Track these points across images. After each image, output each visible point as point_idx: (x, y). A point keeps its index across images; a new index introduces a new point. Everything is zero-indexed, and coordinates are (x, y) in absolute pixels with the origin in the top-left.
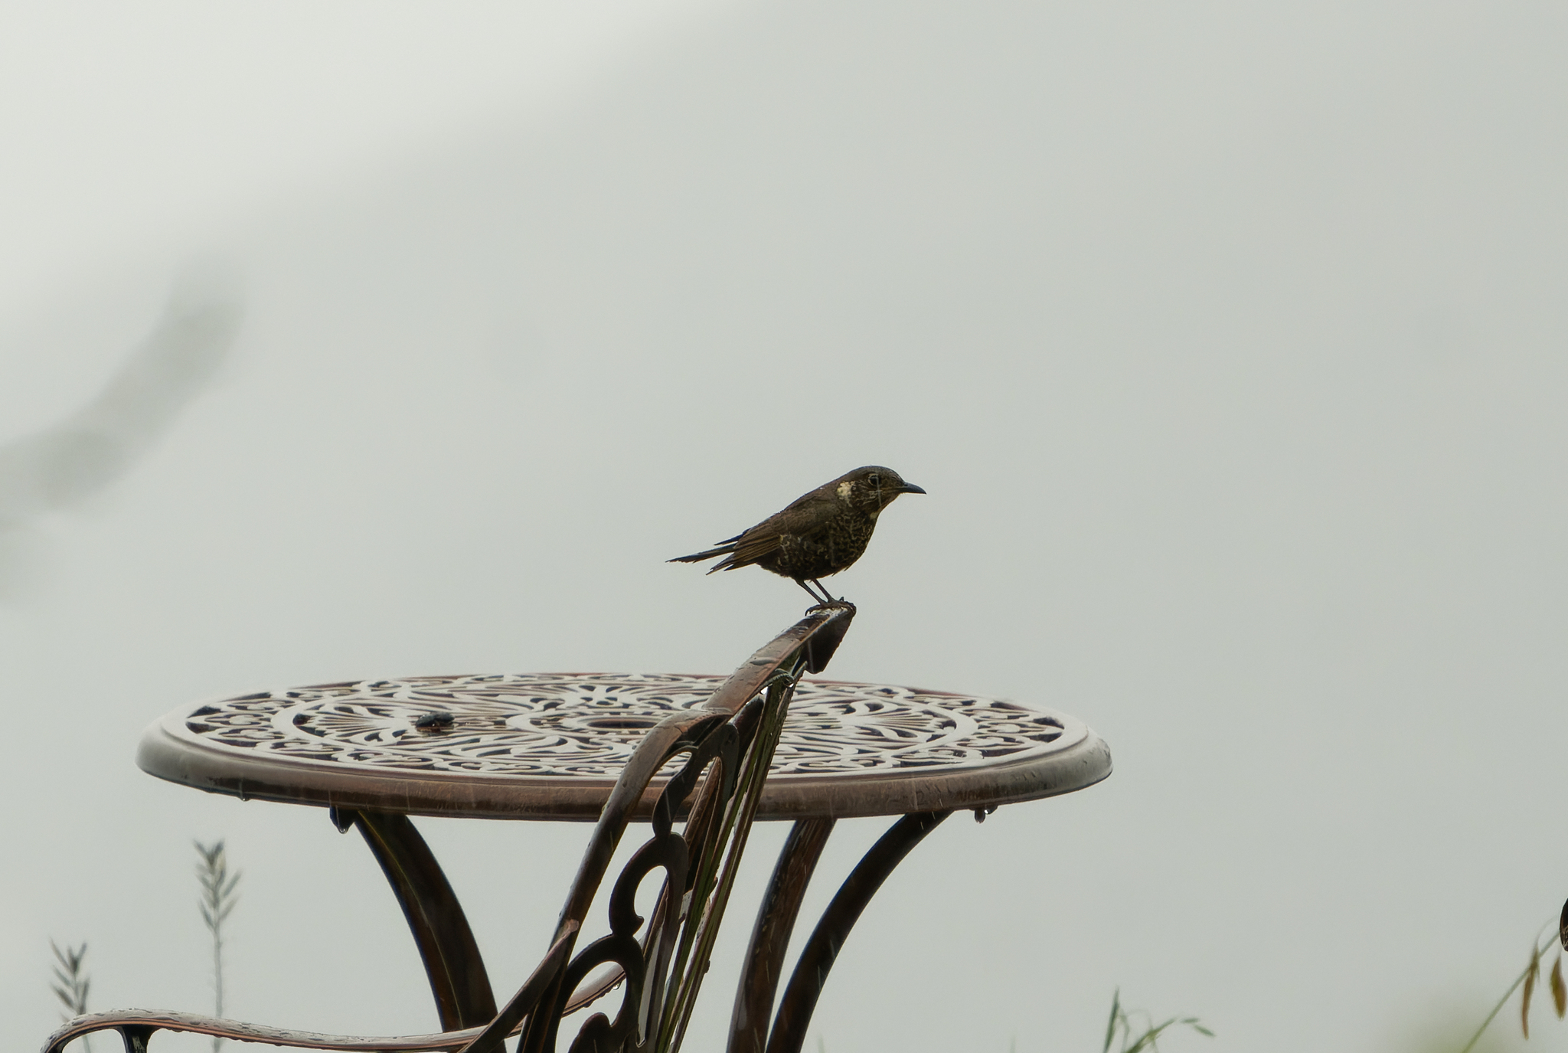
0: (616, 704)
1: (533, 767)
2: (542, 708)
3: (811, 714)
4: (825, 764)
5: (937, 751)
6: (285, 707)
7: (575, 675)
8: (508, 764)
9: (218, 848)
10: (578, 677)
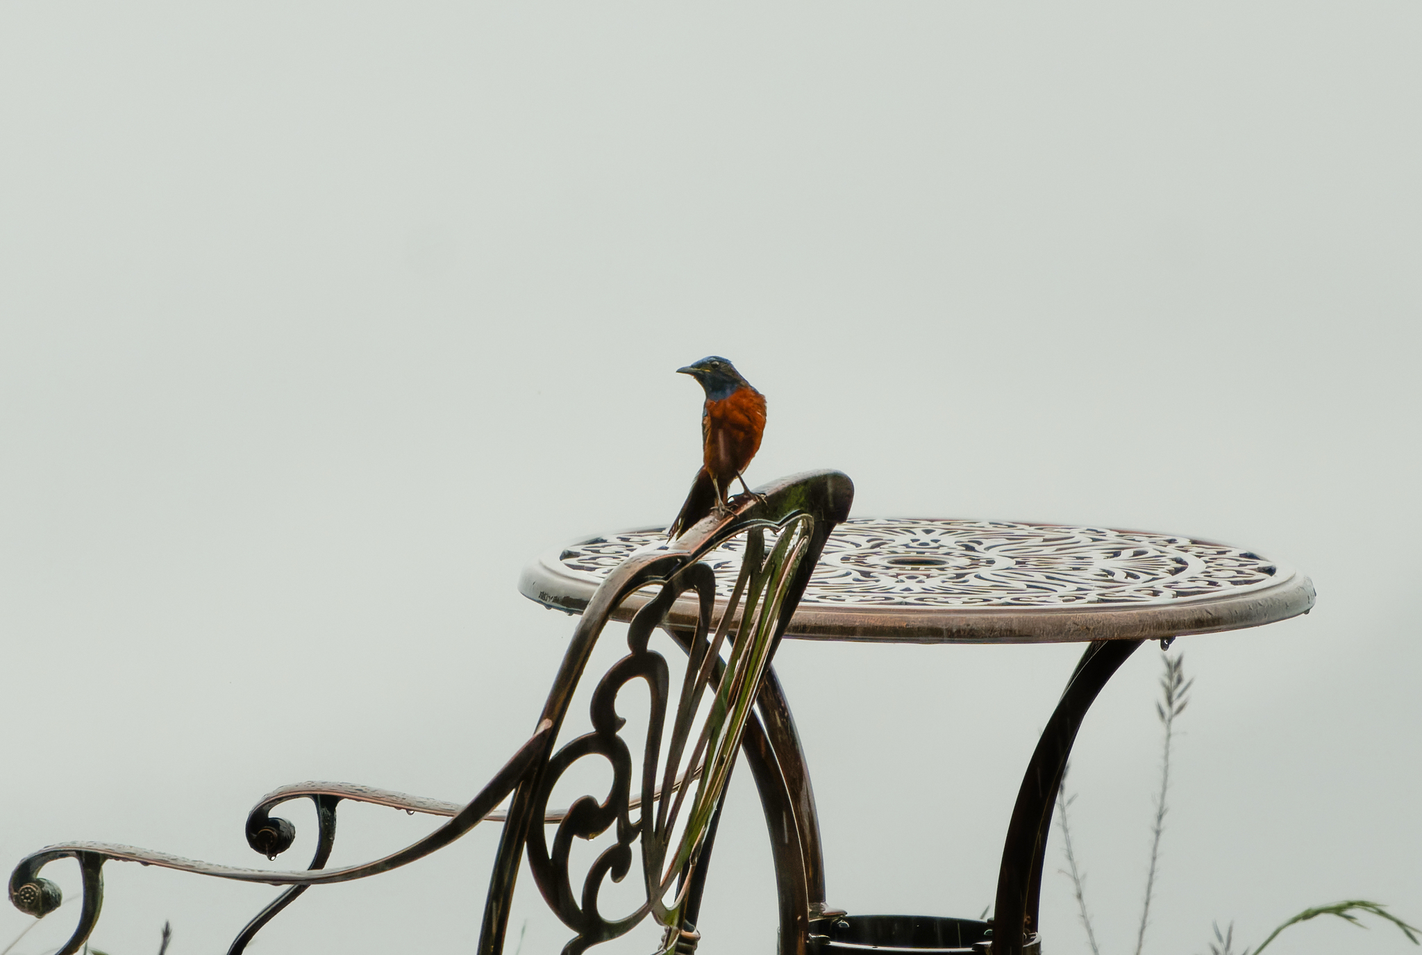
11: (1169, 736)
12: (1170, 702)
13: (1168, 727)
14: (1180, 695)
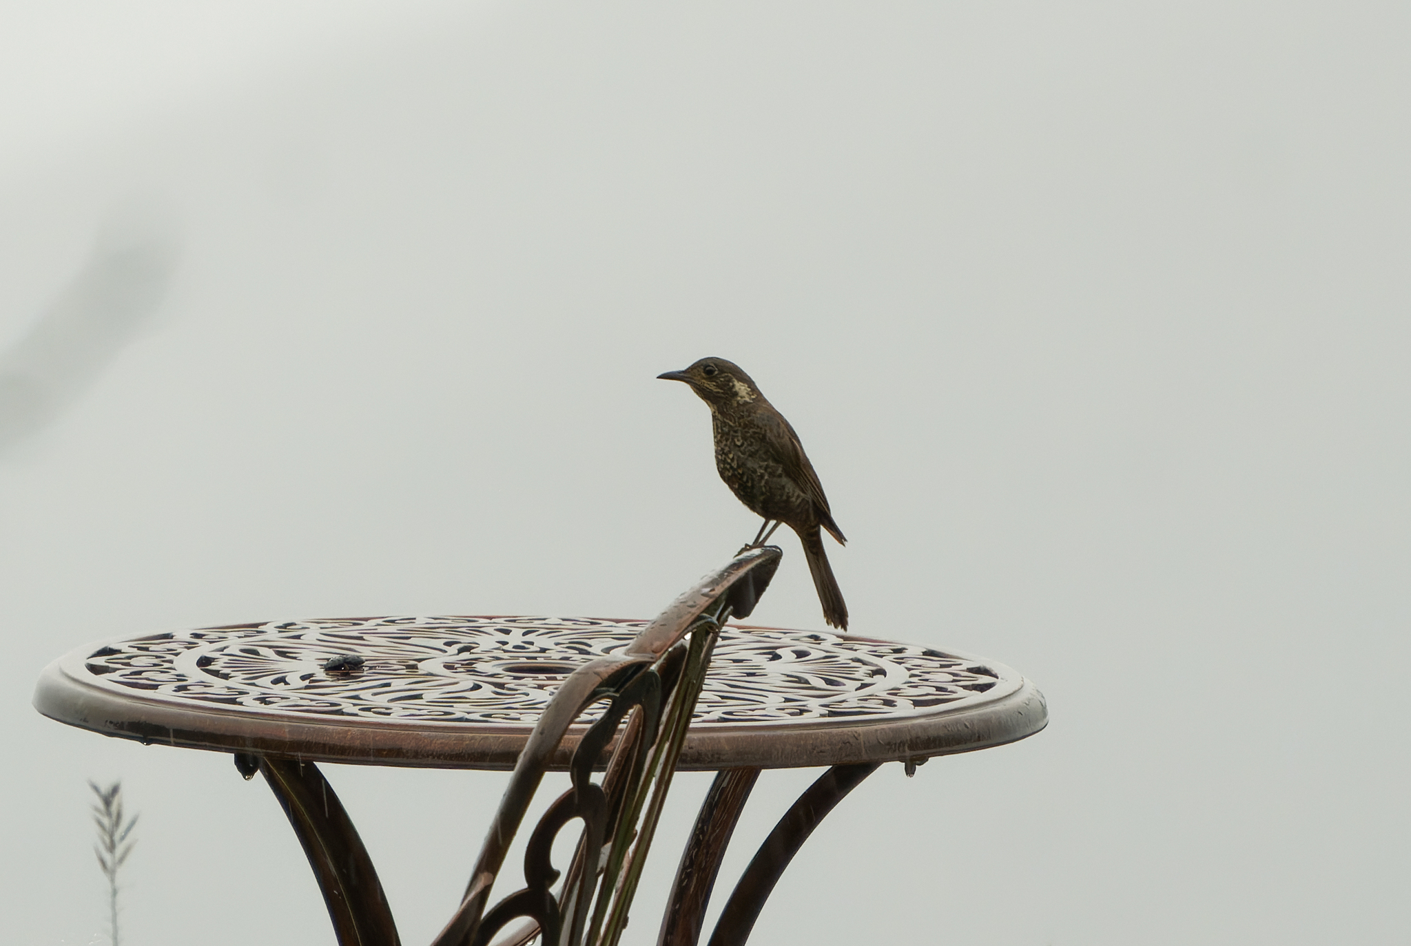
0: (532, 648)
1: (446, 713)
2: (457, 652)
3: (735, 661)
4: (750, 713)
5: (866, 700)
6: (188, 648)
7: (491, 618)
8: (420, 710)
9: (115, 790)
10: (493, 620)
11: (115, 892)
12: (112, 847)
13: (112, 880)
14: (123, 838)
